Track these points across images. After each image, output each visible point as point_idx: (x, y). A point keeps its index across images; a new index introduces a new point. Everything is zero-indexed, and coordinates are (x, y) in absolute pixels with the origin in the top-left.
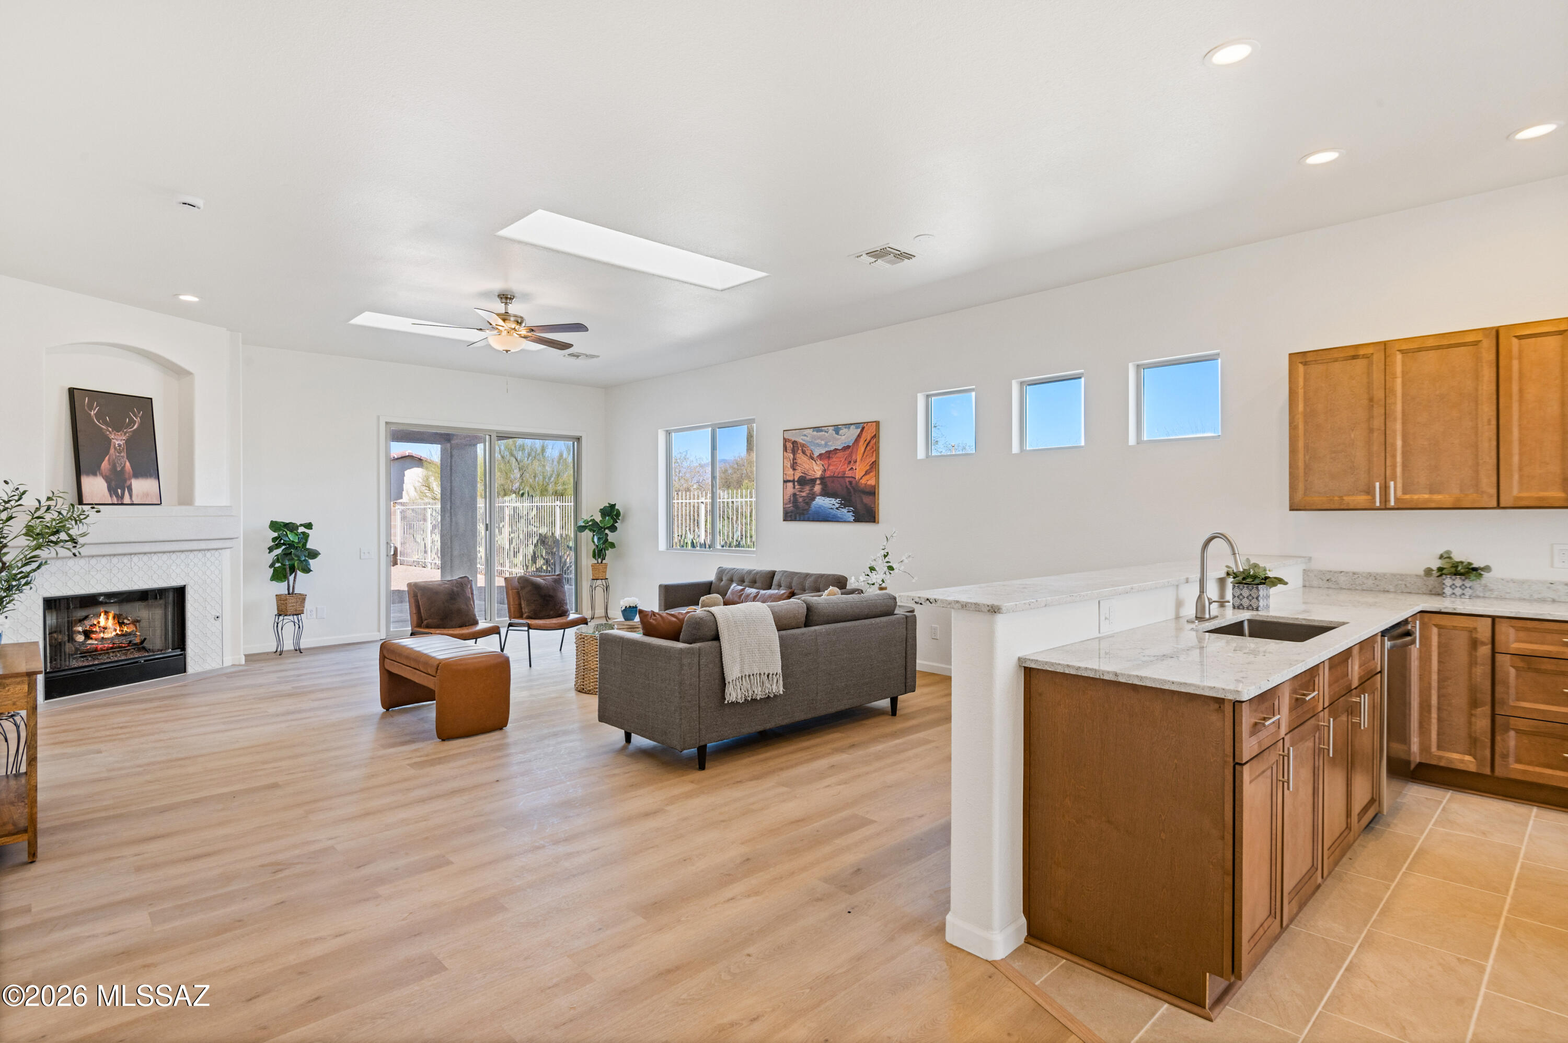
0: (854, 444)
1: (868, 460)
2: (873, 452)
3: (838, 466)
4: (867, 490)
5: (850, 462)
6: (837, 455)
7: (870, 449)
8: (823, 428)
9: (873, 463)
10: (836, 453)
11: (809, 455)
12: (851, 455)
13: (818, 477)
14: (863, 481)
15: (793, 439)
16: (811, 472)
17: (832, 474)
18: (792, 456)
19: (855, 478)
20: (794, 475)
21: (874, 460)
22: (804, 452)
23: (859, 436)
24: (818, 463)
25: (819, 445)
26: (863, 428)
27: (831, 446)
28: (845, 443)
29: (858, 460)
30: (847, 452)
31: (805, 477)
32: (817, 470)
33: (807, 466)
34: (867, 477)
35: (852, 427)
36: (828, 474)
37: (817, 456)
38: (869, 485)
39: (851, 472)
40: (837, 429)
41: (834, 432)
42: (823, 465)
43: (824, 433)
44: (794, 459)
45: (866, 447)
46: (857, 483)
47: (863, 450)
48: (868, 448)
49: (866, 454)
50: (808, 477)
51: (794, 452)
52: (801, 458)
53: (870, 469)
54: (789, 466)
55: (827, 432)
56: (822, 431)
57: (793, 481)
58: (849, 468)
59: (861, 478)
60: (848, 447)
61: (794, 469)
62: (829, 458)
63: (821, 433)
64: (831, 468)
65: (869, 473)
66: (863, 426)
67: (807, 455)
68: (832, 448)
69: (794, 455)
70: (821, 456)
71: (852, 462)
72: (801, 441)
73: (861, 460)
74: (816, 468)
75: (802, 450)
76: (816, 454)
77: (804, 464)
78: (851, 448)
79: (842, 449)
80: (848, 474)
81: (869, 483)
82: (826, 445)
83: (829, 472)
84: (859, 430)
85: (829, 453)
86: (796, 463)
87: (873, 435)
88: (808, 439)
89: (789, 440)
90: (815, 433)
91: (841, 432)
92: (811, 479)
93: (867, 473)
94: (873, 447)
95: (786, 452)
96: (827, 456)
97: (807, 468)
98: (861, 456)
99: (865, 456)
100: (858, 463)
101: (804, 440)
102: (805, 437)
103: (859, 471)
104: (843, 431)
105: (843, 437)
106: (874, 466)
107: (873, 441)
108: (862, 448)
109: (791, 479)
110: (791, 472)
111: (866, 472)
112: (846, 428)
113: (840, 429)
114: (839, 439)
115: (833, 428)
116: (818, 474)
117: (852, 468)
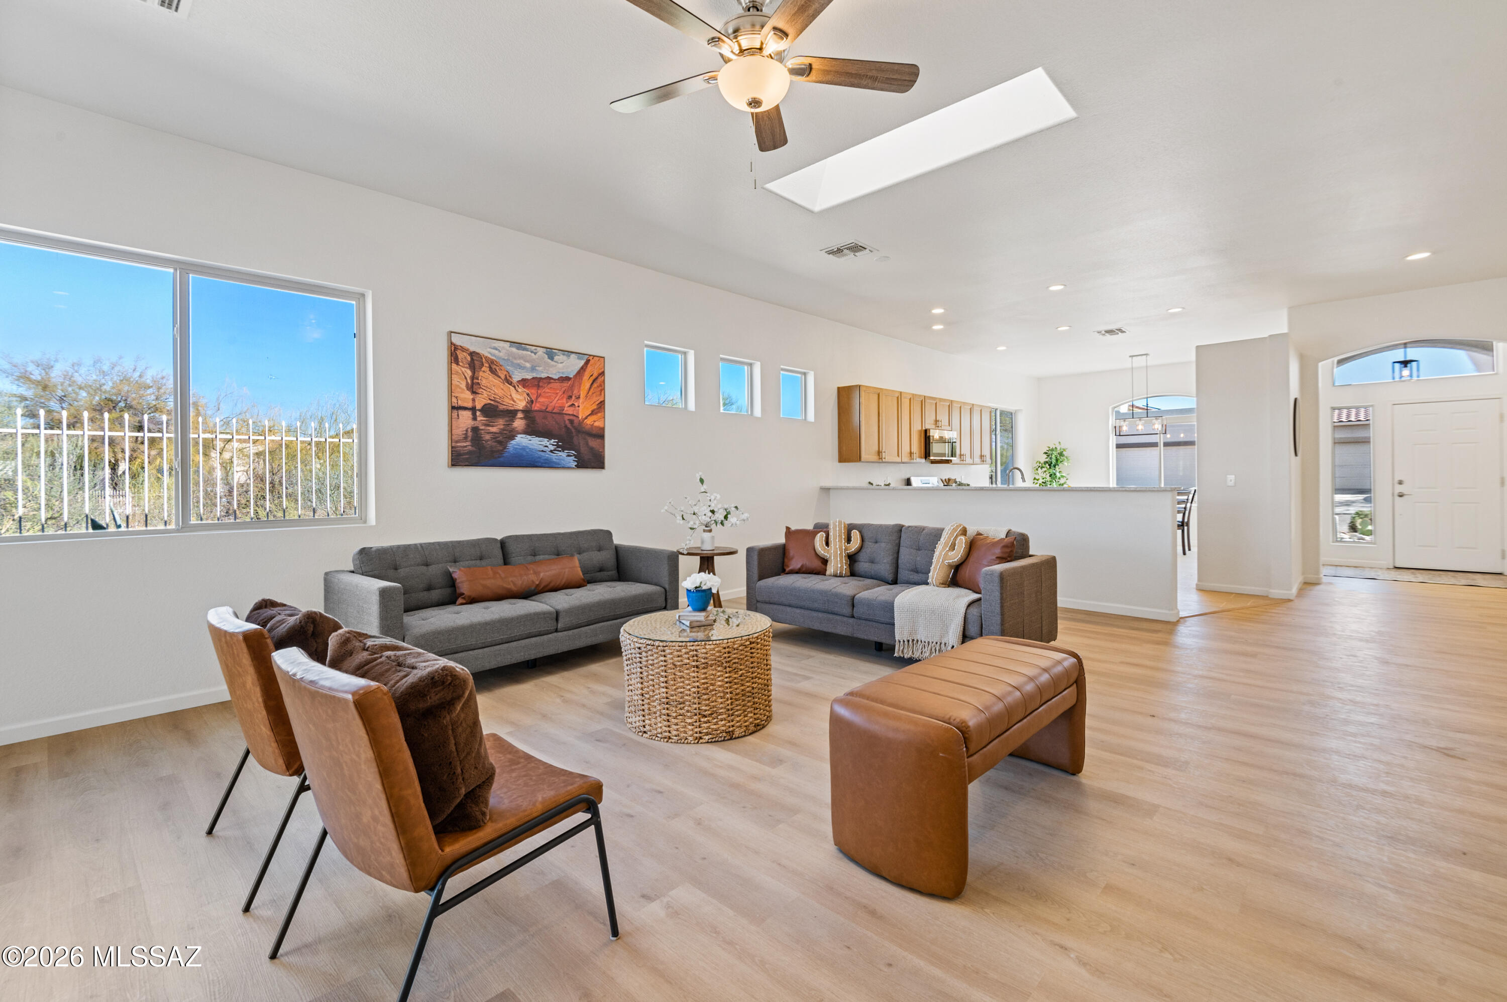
0: (575, 376)
1: (595, 399)
2: (601, 390)
3: (552, 399)
4: (594, 432)
5: (571, 397)
6: (550, 386)
7: (598, 387)
8: (528, 347)
9: (601, 402)
10: (550, 383)
11: (503, 377)
12: (571, 388)
13: (521, 409)
14: (589, 421)
15: (472, 349)
16: (507, 401)
17: (544, 408)
18: (469, 373)
19: (578, 417)
20: (474, 400)
21: (602, 400)
22: (493, 372)
23: (583, 369)
24: (520, 390)
25: (520, 367)
26: (588, 362)
27: (542, 372)
28: (563, 373)
29: (582, 396)
30: (566, 385)
31: (497, 407)
32: (519, 400)
33: (500, 392)
34: (594, 417)
35: (573, 356)
36: (536, 407)
37: (518, 382)
38: (596, 427)
39: (572, 408)
40: (551, 353)
41: (546, 356)
42: (528, 395)
43: (529, 353)
44: (473, 378)
45: (592, 384)
46: (581, 423)
47: (588, 385)
48: (595, 385)
49: (592, 390)
50: (501, 407)
51: (472, 366)
52: (485, 377)
53: (598, 409)
54: (463, 386)
55: (535, 354)
56: (526, 350)
57: (473, 410)
58: (570, 404)
59: (586, 418)
60: (567, 379)
61: (474, 392)
62: (538, 387)
63: (524, 352)
64: (541, 400)
65: (596, 414)
66: (589, 360)
67: (500, 377)
68: (544, 375)
69: (474, 373)
70: (524, 382)
71: (573, 398)
72: (489, 356)
73: (586, 396)
74: (515, 396)
75: (490, 368)
76: (517, 377)
77: (493, 388)
78: (573, 379)
79: (558, 379)
80: (568, 410)
81: (596, 424)
82: (533, 369)
83: (538, 405)
84: (582, 362)
85: (539, 382)
86: (478, 384)
87: (601, 371)
88: (501, 354)
89: (463, 349)
90: (514, 350)
91: (556, 358)
92: (508, 410)
93: (593, 413)
94: (601, 385)
95: (457, 364)
96: (535, 384)
97: (500, 394)
98: (585, 392)
99: (590, 393)
100: (581, 400)
101: (494, 355)
102: (496, 352)
103: (583, 409)
104: (559, 357)
105: (560, 365)
106: (601, 405)
107: (600, 380)
108: (586, 383)
109: (470, 405)
110: (468, 395)
111: (593, 411)
112: (564, 355)
113: (556, 354)
114: (553, 366)
115: (544, 350)
116: (521, 404)
117: (573, 405)
